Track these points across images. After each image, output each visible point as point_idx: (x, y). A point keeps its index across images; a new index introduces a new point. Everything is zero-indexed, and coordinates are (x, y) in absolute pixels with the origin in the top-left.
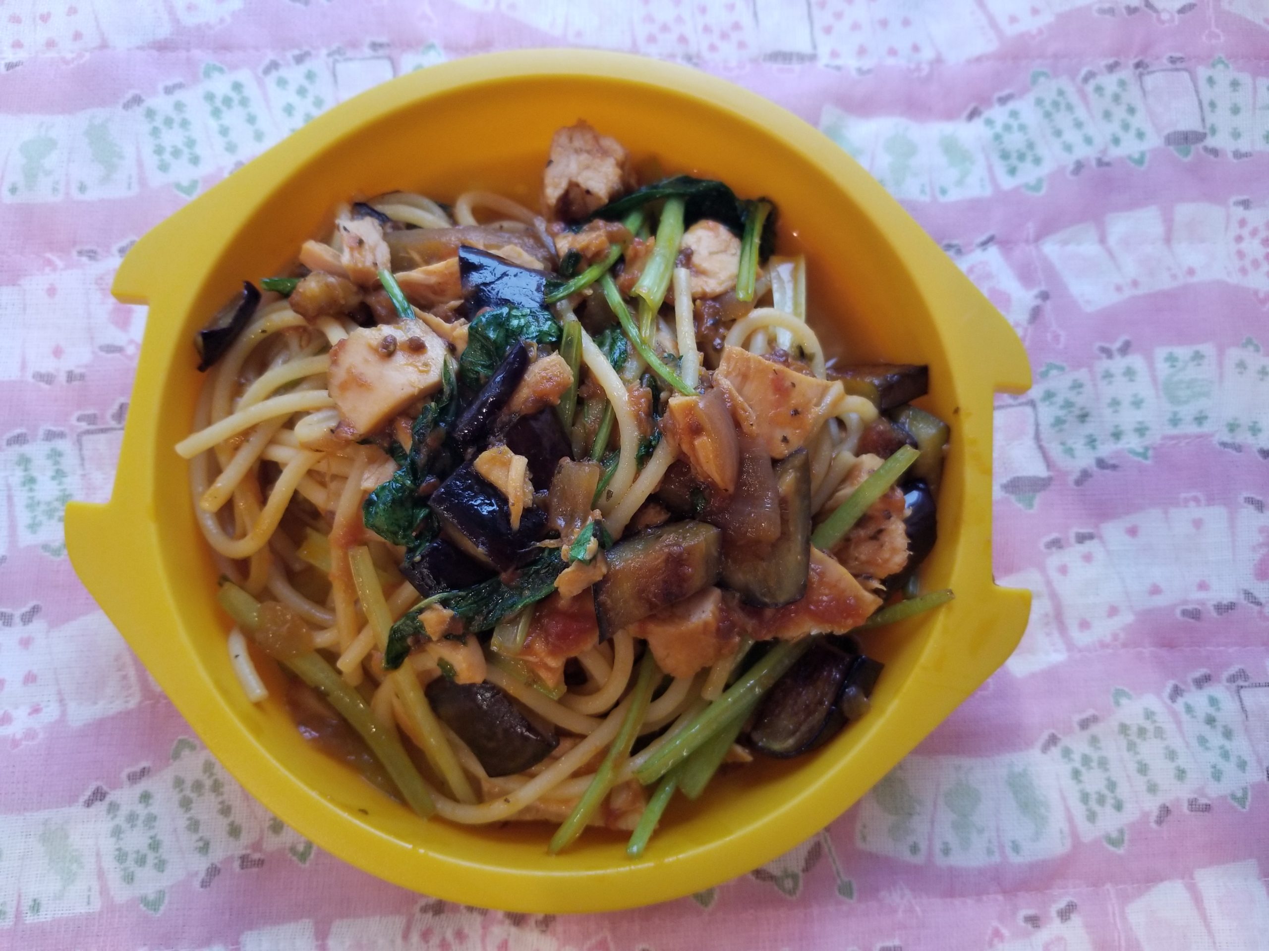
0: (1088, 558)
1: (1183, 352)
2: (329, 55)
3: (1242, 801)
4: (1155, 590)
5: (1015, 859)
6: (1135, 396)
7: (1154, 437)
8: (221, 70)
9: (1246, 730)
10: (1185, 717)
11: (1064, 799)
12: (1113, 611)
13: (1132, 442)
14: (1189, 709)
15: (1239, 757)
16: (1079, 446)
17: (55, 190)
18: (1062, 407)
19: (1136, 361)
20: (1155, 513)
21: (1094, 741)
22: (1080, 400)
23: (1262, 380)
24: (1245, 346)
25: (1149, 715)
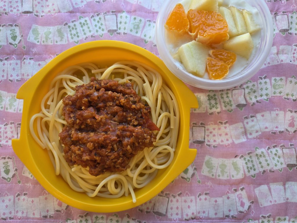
0: (253, 121)
1: (278, 78)
2: (104, 14)
3: (281, 171)
4: (266, 128)
5: (233, 178)
6: (266, 87)
7: (270, 96)
8: (83, 18)
9: (283, 157)
10: (270, 153)
11: (243, 168)
12: (257, 132)
13: (265, 97)
14: (271, 152)
15: (281, 162)
16: (253, 98)
17: (51, 42)
18: (250, 90)
19: (267, 80)
20: (268, 112)
21: (251, 157)
22: (254, 88)
23: (295, 85)
24: (292, 77)
25: (262, 153)
